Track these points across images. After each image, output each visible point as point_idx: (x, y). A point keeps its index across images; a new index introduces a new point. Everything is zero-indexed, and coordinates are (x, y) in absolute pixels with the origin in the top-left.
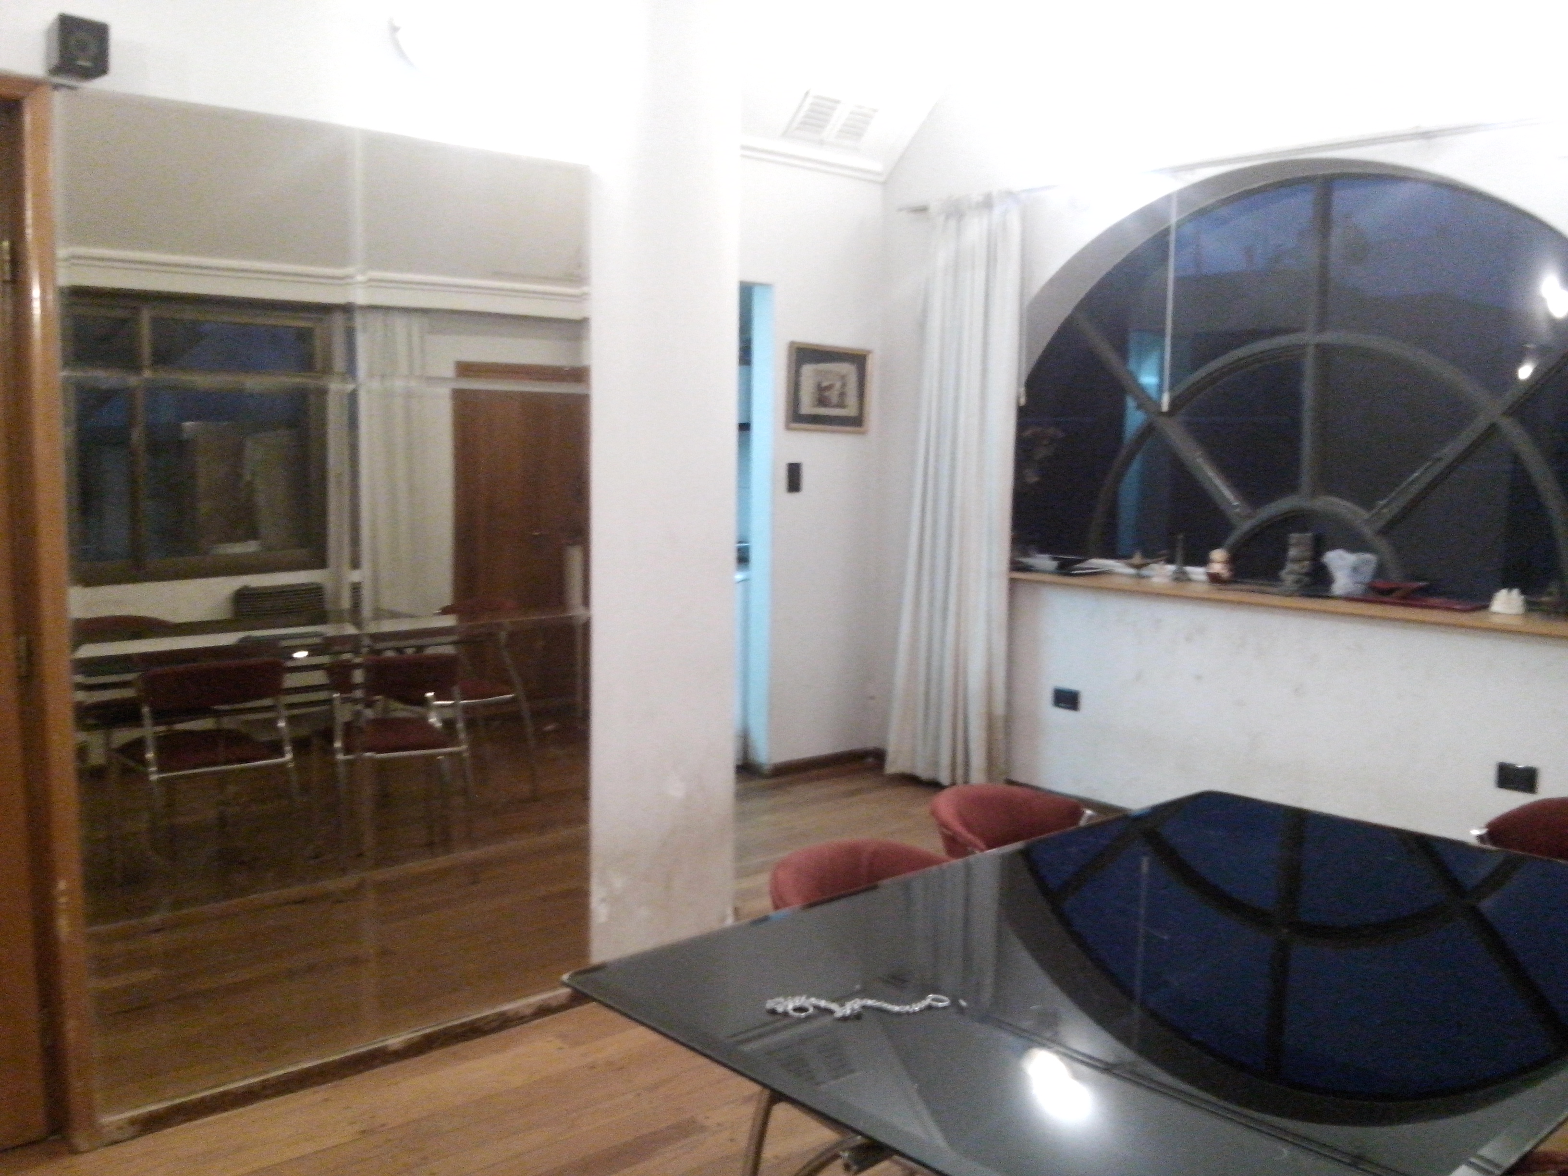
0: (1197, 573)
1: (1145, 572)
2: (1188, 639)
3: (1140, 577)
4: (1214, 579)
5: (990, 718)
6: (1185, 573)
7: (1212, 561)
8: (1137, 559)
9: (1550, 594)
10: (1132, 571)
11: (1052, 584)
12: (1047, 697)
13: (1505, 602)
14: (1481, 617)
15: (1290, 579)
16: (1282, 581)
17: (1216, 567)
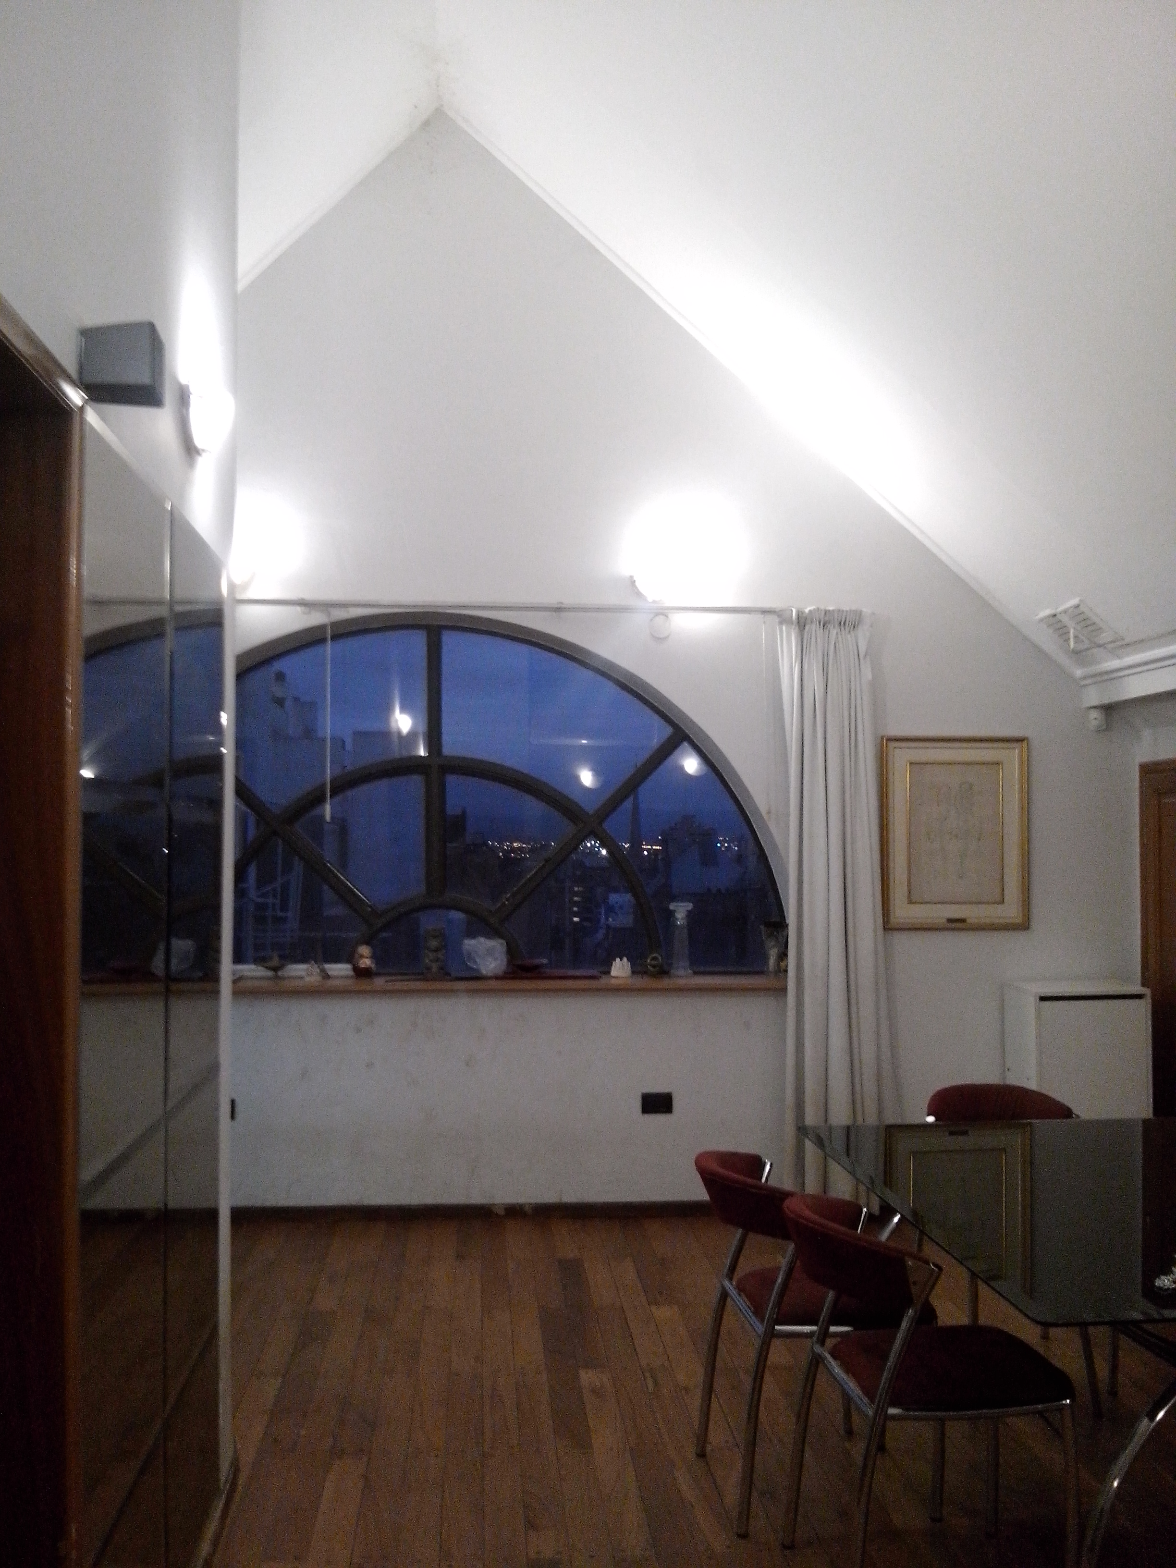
0: (340, 969)
1: (282, 972)
2: (358, 1031)
3: (277, 977)
4: (361, 973)
6: (326, 971)
8: (276, 962)
10: (270, 973)
13: (620, 968)
14: (604, 981)
15: (435, 967)
16: (429, 969)
17: (366, 962)
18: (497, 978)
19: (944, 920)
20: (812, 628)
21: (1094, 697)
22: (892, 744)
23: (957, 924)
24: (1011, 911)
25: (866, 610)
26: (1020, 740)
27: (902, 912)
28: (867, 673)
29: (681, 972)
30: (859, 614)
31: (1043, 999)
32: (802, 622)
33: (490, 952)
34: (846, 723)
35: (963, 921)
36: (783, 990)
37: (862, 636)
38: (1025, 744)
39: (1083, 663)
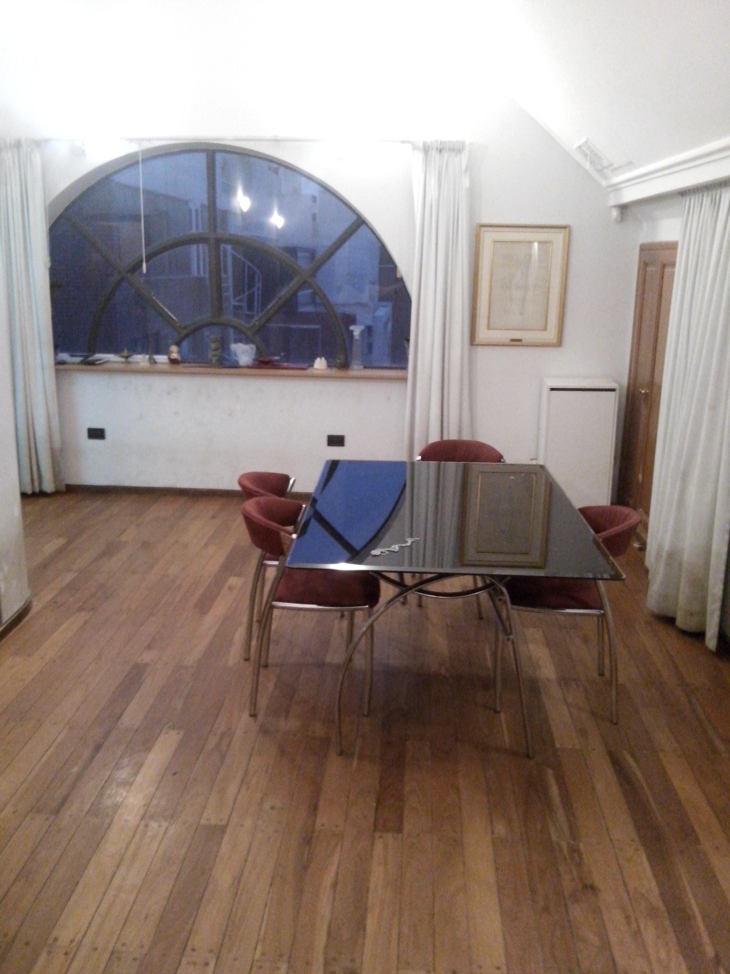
0: (162, 359)
1: (131, 359)
2: (169, 394)
3: (129, 363)
4: (173, 362)
5: (52, 450)
6: (154, 359)
7: (172, 352)
8: (125, 353)
9: (339, 359)
10: (123, 360)
11: (79, 370)
12: (85, 434)
13: (320, 364)
14: (309, 371)
15: (214, 359)
16: (211, 361)
17: (175, 356)
18: (248, 367)
19: (509, 340)
20: (433, 153)
21: (613, 200)
22: (483, 229)
23: (516, 342)
24: (551, 335)
25: (467, 142)
26: (564, 227)
27: (483, 334)
28: (466, 183)
29: (356, 367)
30: (463, 144)
31: (552, 389)
32: (426, 149)
33: (244, 353)
34: (452, 214)
35: (520, 340)
36: (405, 379)
37: (464, 158)
38: (567, 230)
39: (605, 177)
